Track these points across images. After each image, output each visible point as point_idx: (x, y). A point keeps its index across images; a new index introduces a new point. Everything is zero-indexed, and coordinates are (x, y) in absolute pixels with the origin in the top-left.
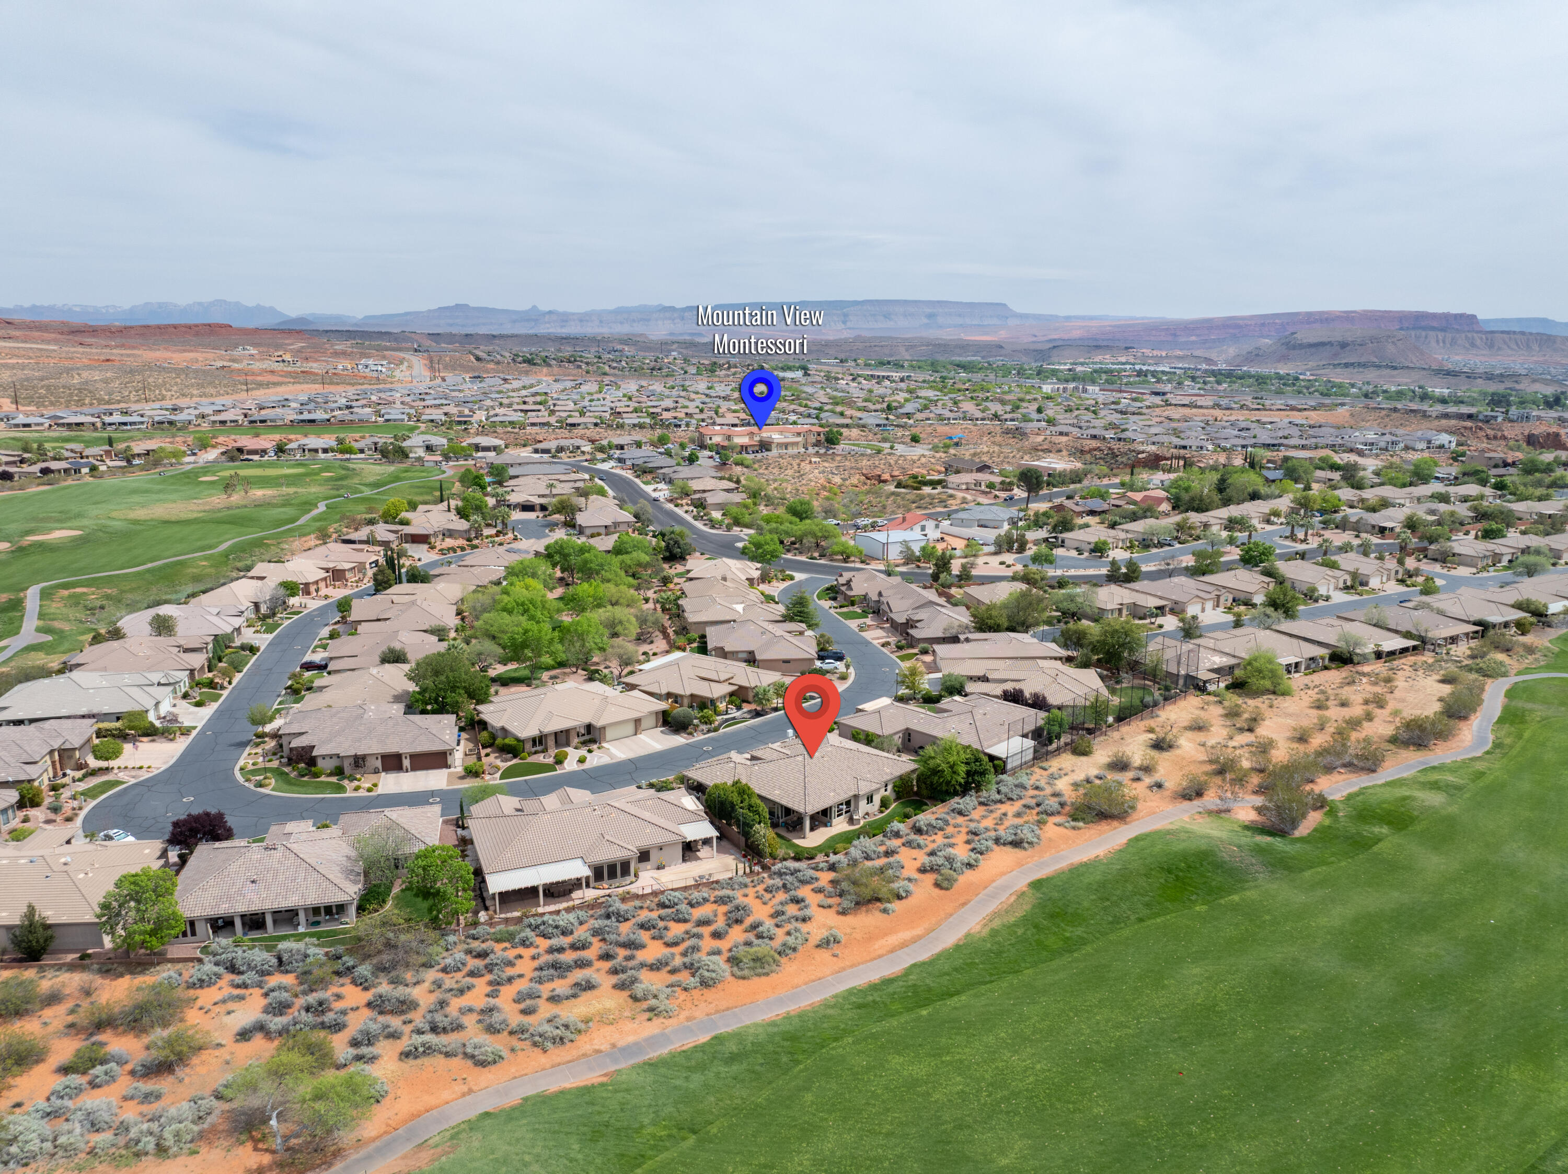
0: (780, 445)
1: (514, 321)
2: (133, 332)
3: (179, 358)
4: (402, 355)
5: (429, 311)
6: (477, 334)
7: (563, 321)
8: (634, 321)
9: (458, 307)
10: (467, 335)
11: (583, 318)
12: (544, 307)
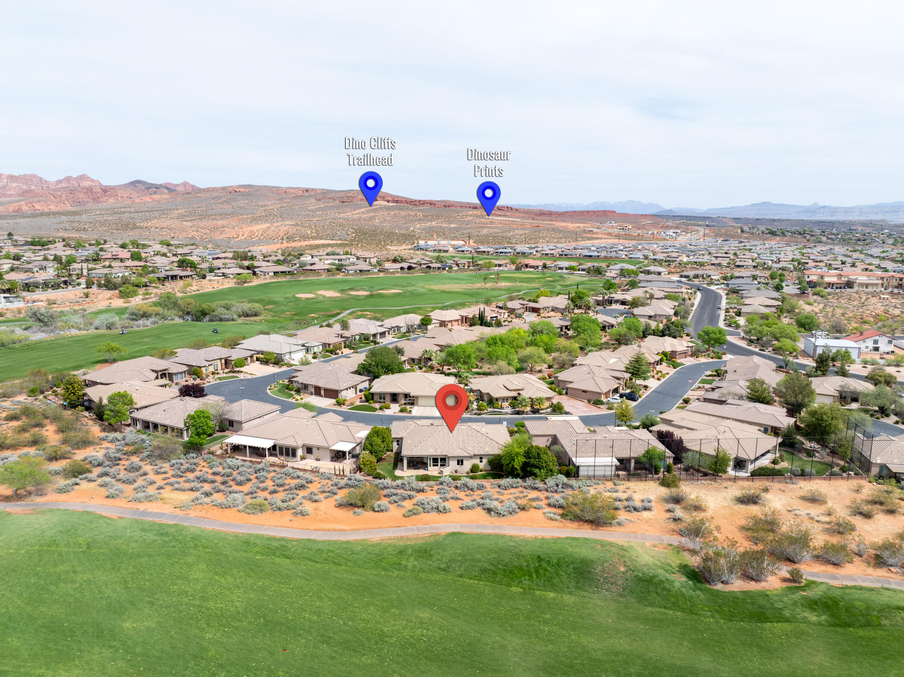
0: (861, 285)
1: (799, 212)
2: (568, 214)
3: (571, 226)
4: (697, 228)
5: (746, 206)
6: (764, 219)
7: (833, 212)
8: (886, 212)
9: (764, 203)
10: (757, 219)
11: (847, 211)
12: (821, 204)
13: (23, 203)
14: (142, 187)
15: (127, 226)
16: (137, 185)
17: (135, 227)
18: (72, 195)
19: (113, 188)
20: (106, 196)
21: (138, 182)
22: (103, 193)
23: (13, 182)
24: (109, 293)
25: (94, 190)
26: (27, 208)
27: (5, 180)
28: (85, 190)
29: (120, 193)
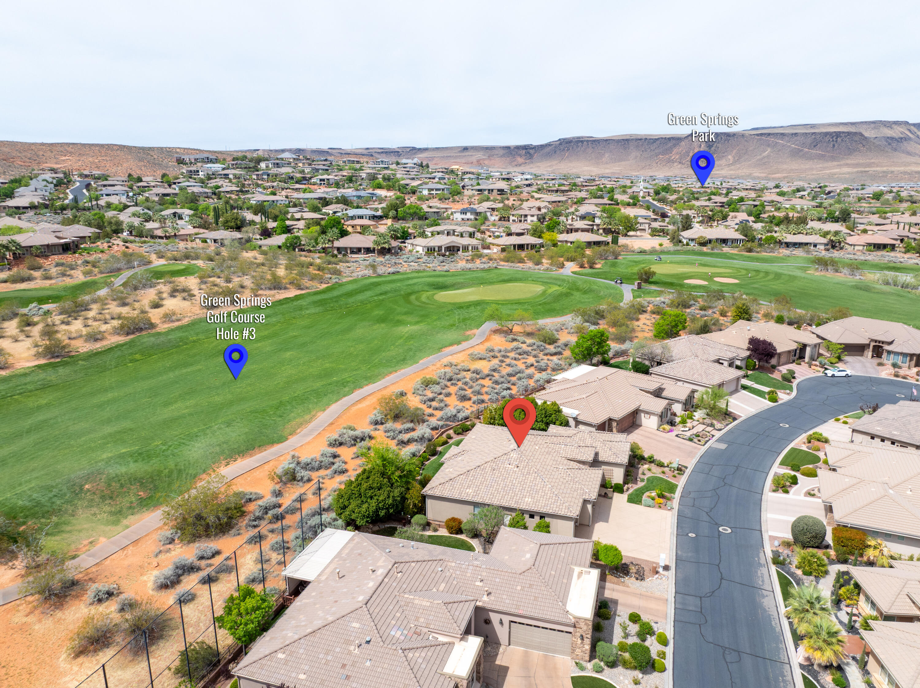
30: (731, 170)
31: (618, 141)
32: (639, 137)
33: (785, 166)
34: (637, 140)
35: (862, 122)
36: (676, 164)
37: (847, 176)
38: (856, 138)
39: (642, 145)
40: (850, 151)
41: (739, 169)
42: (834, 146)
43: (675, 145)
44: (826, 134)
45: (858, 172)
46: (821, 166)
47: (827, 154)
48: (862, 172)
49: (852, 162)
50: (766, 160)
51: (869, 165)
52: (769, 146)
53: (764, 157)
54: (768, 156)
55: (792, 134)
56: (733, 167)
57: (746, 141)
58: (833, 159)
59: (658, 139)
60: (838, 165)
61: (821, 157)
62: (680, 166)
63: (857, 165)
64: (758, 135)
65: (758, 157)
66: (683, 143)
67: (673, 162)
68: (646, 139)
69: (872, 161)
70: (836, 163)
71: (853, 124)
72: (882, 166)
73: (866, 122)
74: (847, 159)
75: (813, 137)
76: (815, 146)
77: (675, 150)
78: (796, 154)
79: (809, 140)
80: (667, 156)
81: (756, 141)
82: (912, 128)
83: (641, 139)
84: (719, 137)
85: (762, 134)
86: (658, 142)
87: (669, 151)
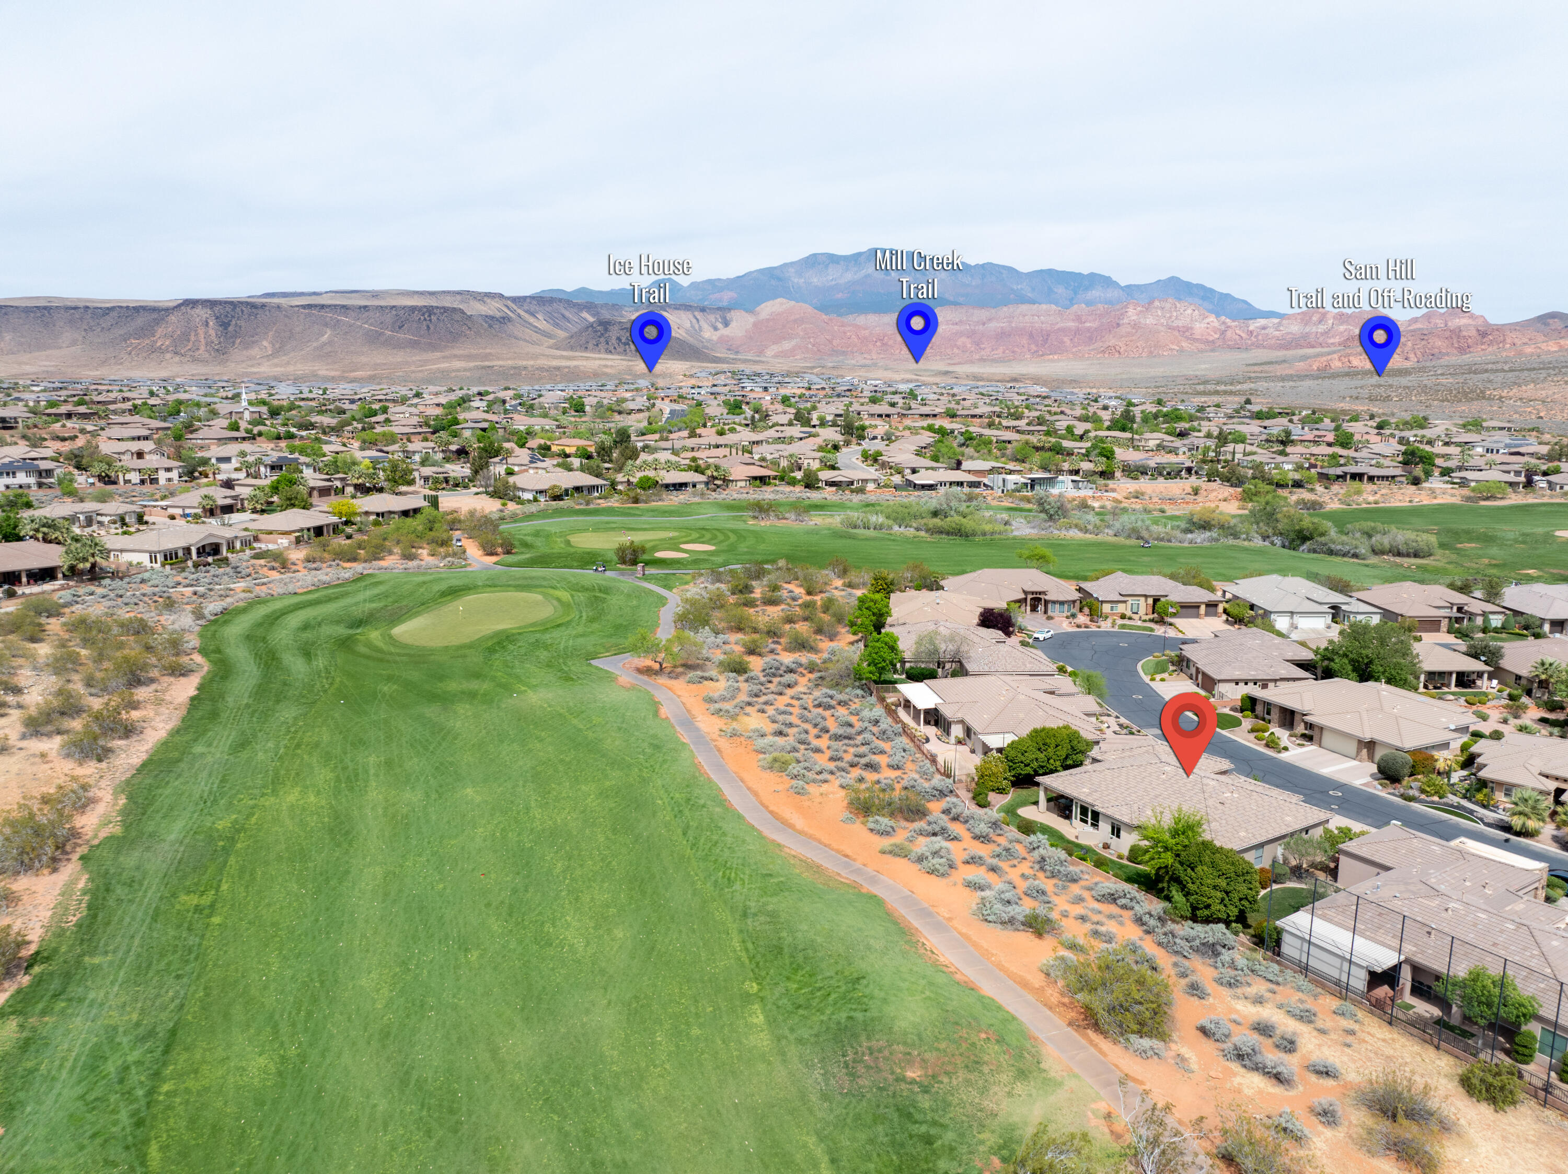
13: (1336, 356)
14: (1558, 324)
15: (1465, 395)
16: (1551, 321)
17: (1482, 396)
18: (1424, 343)
19: (1500, 329)
20: (1483, 344)
21: (1553, 315)
22: (1479, 338)
23: (1342, 324)
24: (1228, 491)
25: (1464, 333)
26: (1340, 364)
27: (1330, 322)
28: (1448, 334)
29: (1511, 337)
30: (276, 365)
31: (27, 310)
32: (73, 305)
33: (364, 359)
34: (67, 308)
35: (444, 292)
36: (168, 356)
37: (468, 374)
38: (457, 317)
39: (81, 319)
40: (455, 337)
41: (288, 363)
42: (428, 327)
43: (157, 322)
44: (413, 309)
45: (477, 368)
46: (418, 358)
47: (423, 340)
48: (484, 368)
49: (461, 352)
50: (328, 349)
51: (486, 357)
52: (326, 325)
53: (325, 344)
54: (330, 342)
55: (360, 307)
56: (276, 361)
57: (286, 316)
58: (433, 347)
59: (113, 308)
60: (444, 357)
61: (414, 345)
62: (177, 359)
63: (470, 357)
64: (304, 307)
65: (315, 344)
66: (172, 318)
67: (161, 351)
68: (87, 307)
69: (488, 351)
70: (438, 354)
71: (432, 294)
72: (503, 359)
73: (449, 292)
74: (452, 347)
75: (394, 312)
76: (400, 328)
77: (160, 331)
78: (374, 339)
79: (389, 318)
80: (147, 341)
81: (302, 316)
82: (509, 303)
83: (76, 308)
84: (238, 310)
85: (310, 306)
86: (114, 314)
87: (146, 331)
